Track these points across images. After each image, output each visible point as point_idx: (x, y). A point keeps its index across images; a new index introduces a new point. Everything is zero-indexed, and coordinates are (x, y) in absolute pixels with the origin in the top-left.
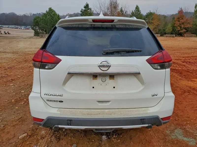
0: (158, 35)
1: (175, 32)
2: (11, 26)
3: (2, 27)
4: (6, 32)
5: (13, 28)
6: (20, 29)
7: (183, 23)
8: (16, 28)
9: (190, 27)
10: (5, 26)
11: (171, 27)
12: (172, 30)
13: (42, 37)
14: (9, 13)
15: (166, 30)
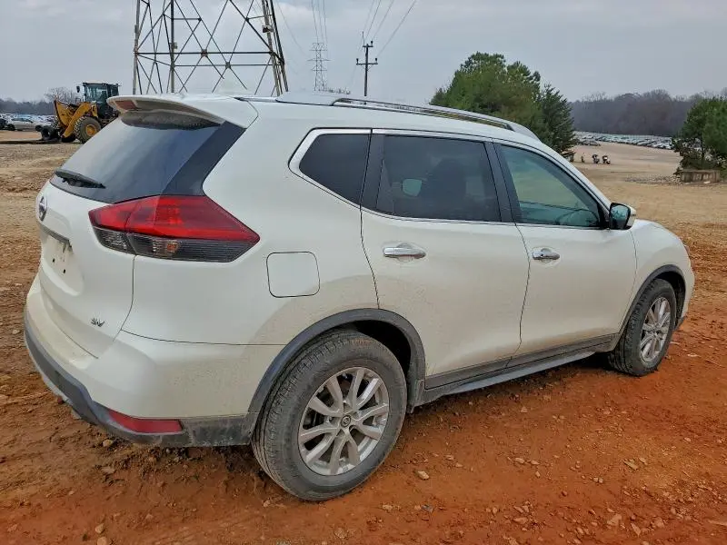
2: (631, 139)
3: (604, 141)
4: (600, 157)
5: (636, 144)
6: (659, 147)
8: (645, 145)
10: (613, 137)
13: (690, 180)
14: (647, 95)
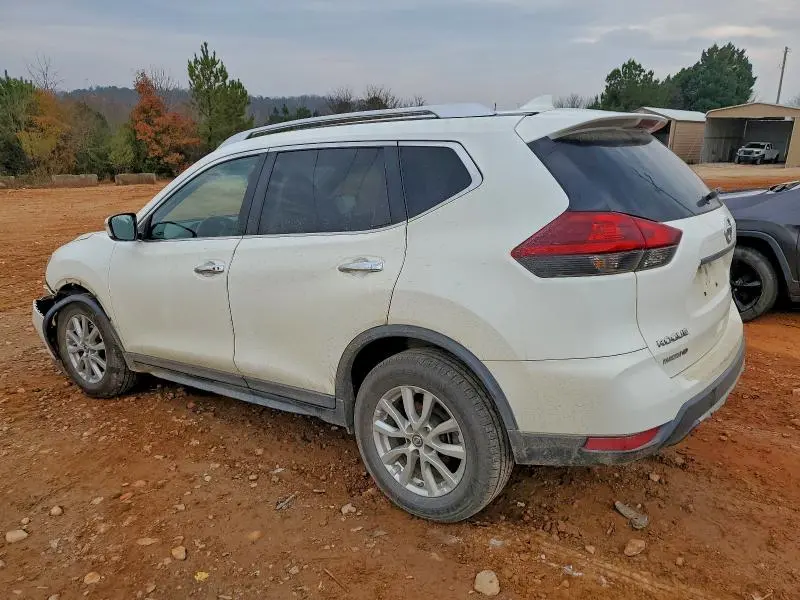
0: (90, 176)
1: (144, 161)
7: (165, 131)
9: (194, 144)
11: (127, 143)
12: (132, 155)
15: (111, 157)
